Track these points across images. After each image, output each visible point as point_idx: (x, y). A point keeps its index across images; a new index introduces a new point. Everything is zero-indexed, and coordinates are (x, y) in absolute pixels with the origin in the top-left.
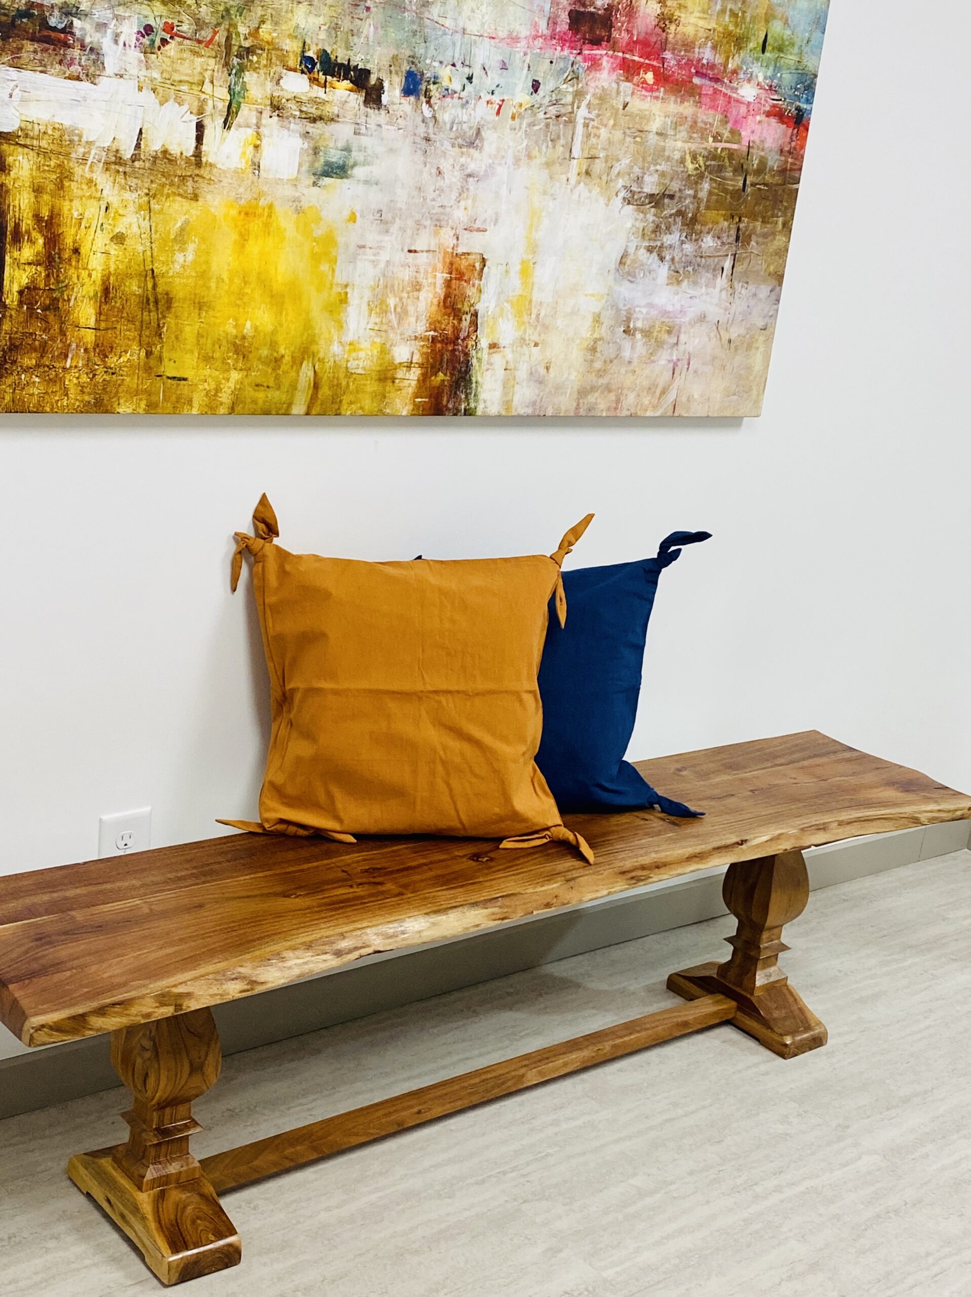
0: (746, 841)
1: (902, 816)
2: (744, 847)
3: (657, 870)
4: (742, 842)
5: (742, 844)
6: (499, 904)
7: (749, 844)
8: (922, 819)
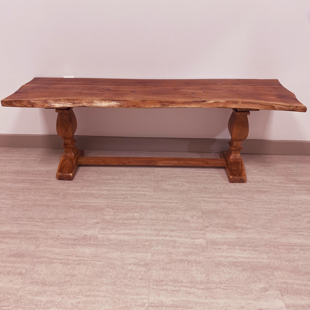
0: (206, 101)
1: (268, 104)
2: (204, 103)
3: (172, 104)
4: (204, 101)
5: (203, 102)
6: (120, 102)
7: (206, 102)
8: (276, 108)
